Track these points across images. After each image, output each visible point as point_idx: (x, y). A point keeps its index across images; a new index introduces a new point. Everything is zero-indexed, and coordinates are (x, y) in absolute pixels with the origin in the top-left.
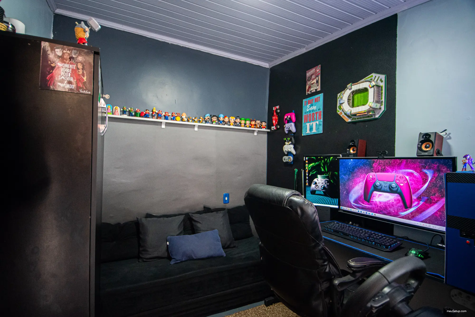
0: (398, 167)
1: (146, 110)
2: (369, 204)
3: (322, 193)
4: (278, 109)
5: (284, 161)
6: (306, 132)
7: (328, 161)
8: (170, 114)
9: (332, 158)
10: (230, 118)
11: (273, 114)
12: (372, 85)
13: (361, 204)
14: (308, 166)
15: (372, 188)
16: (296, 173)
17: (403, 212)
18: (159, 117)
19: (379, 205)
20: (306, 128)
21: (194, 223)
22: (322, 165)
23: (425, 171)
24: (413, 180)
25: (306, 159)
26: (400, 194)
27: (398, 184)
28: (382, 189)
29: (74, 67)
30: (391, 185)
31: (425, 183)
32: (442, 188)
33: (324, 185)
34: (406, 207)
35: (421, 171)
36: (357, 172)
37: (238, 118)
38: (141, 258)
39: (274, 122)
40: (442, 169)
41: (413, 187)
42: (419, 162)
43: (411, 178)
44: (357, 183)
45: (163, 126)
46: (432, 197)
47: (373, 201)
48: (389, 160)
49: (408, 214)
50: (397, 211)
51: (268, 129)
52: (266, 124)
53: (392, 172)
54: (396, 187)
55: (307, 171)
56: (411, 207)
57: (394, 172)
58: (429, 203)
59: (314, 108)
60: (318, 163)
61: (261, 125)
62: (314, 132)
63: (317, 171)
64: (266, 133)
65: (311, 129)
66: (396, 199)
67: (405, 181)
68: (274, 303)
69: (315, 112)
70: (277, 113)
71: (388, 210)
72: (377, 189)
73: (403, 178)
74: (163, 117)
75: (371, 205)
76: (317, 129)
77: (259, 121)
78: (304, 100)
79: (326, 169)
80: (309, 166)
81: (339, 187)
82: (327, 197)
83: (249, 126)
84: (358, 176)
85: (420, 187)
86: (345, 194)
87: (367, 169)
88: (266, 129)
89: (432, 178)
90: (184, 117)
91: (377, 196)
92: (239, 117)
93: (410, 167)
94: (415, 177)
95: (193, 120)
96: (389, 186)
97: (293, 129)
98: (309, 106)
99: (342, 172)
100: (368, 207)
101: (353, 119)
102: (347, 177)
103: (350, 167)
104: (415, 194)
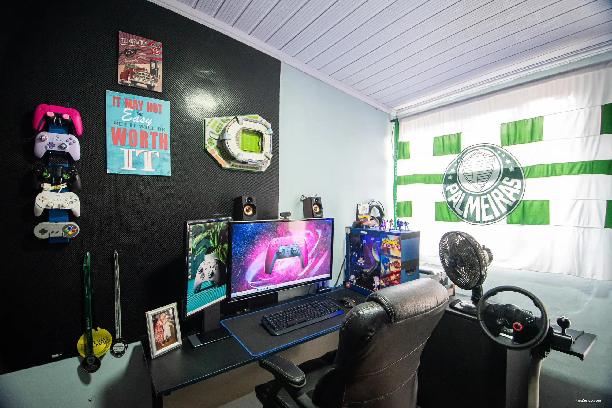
2: (270, 277)
5: (43, 236)
7: (219, 228)
9: (223, 223)
13: (262, 280)
14: (193, 241)
15: (275, 255)
17: (301, 273)
19: (281, 274)
20: (122, 158)
22: (212, 237)
23: (317, 231)
24: (309, 241)
26: (299, 256)
27: (298, 247)
28: (285, 255)
30: (293, 248)
31: (316, 241)
33: (213, 269)
35: (315, 231)
36: (258, 239)
41: (309, 246)
42: (314, 223)
44: (257, 254)
46: (320, 252)
47: (274, 272)
49: (305, 273)
50: (296, 274)
54: (297, 249)
55: (191, 252)
56: (306, 266)
58: (319, 258)
60: (207, 233)
62: (147, 171)
63: (205, 248)
65: (137, 163)
66: (296, 262)
69: (147, 131)
71: (288, 276)
72: (280, 256)
73: (303, 239)
75: (273, 276)
76: (155, 166)
78: (111, 93)
79: (216, 242)
80: (195, 242)
81: (231, 265)
82: (215, 288)
84: (260, 245)
85: (313, 246)
86: (239, 273)
87: (270, 234)
89: (321, 236)
91: (279, 265)
93: (309, 228)
94: (311, 237)
96: (291, 251)
97: (75, 152)
98: (127, 111)
99: (236, 243)
100: (268, 280)
101: (233, 165)
102: (243, 248)
103: (250, 235)
104: (310, 253)
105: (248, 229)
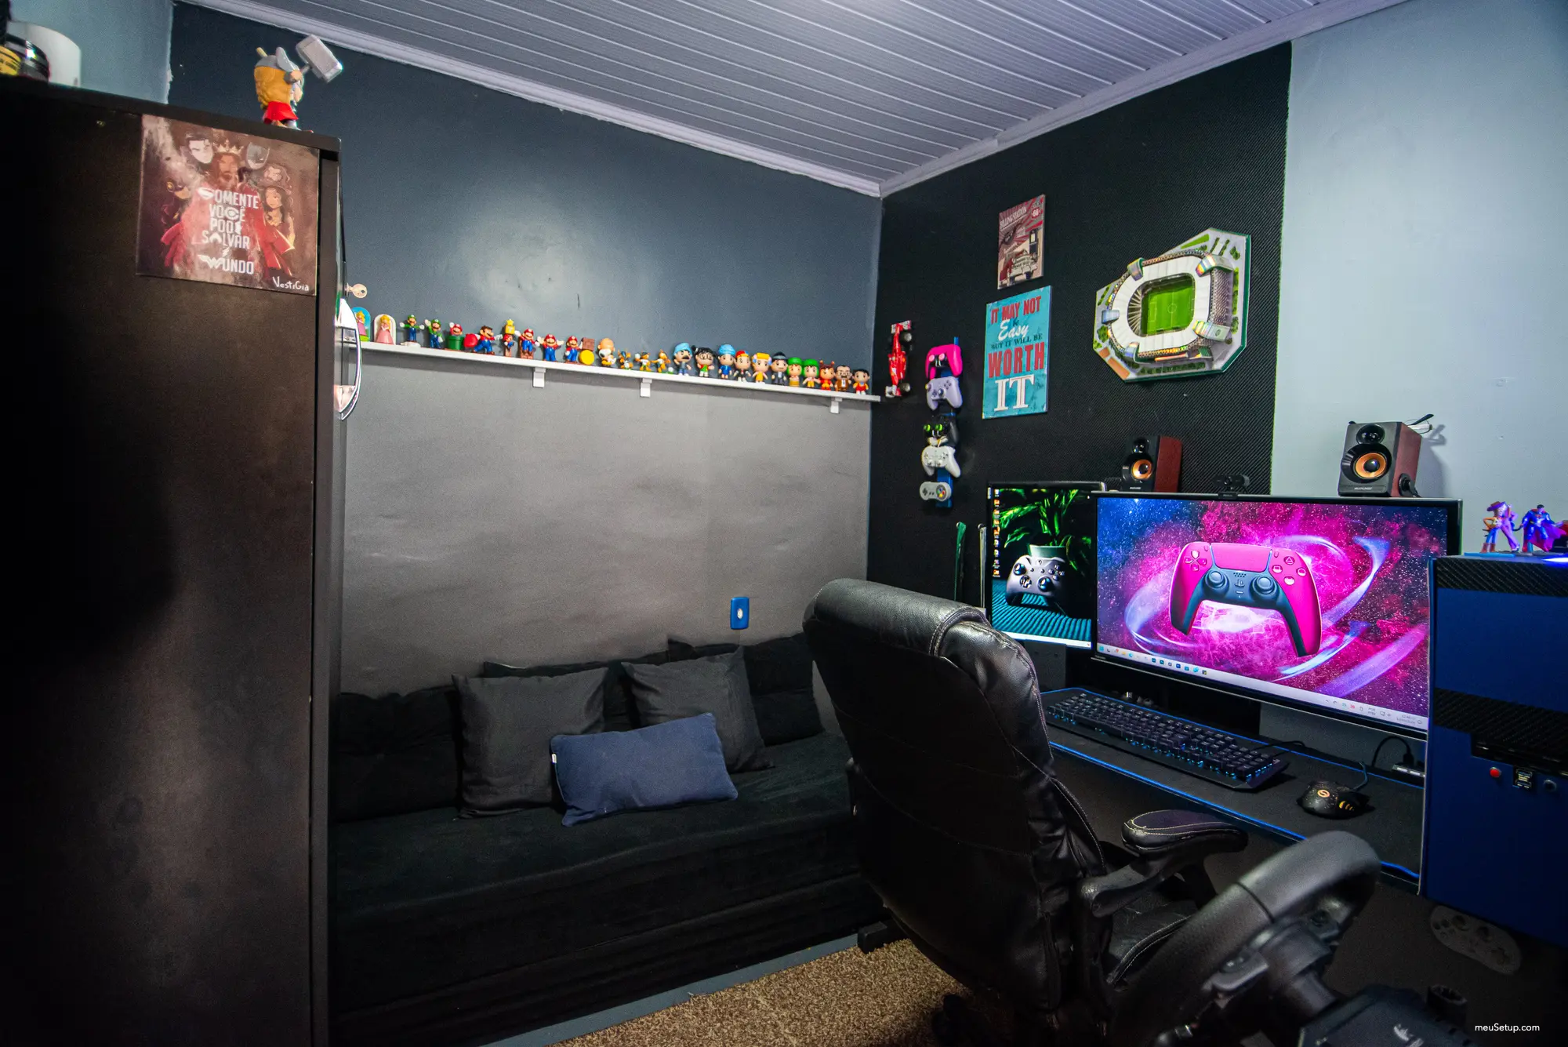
0: (1281, 526)
1: (483, 328)
2: (1185, 640)
3: (1042, 601)
4: (908, 331)
5: (925, 497)
6: (996, 407)
7: (1063, 502)
8: (560, 343)
9: (1075, 492)
10: (755, 357)
11: (892, 345)
12: (1207, 267)
13: (1163, 639)
14: (1001, 516)
15: (1198, 589)
16: (960, 536)
17: (1291, 666)
18: (526, 349)
19: (1218, 643)
20: (996, 395)
21: (636, 691)
22: (1045, 515)
23: (1364, 542)
24: (1325, 569)
25: (993, 493)
26: (1283, 611)
27: (1278, 581)
28: (1229, 594)
29: (254, 201)
30: (1256, 582)
31: (1361, 578)
32: (1413, 597)
33: (1050, 576)
34: (1302, 649)
35: (1352, 541)
36: (1153, 538)
37: (779, 357)
38: (468, 805)
39: (894, 371)
40: (1416, 538)
41: (1323, 589)
42: (1346, 515)
43: (1320, 562)
44: (1150, 574)
45: (539, 381)
46: (1382, 623)
47: (1198, 631)
48: (1251, 504)
49: (1307, 673)
50: (1273, 664)
51: (874, 393)
52: (868, 378)
53: (1262, 542)
54: (1273, 588)
55: (998, 533)
56: (1315, 651)
57: (1268, 541)
58: (1372, 641)
59: (1022, 331)
60: (1032, 507)
61: (854, 382)
62: (1020, 409)
63: (1029, 532)
64: (869, 405)
65: (1011, 399)
66: (1270, 627)
67: (1301, 571)
68: (889, 943)
69: (1023, 346)
70: (903, 343)
71: (1245, 660)
72: (1212, 593)
73: (1294, 561)
74: (539, 353)
75: (1194, 641)
76: (1029, 398)
77: (847, 369)
78: (990, 307)
79: (1057, 528)
80: (1005, 517)
81: (1096, 583)
82: (1058, 615)
83: (815, 383)
84: (1157, 552)
85: (1345, 592)
86: (1113, 606)
87: (1183, 529)
88: (867, 393)
89: (1383, 566)
90: (606, 352)
91: (1212, 616)
92: (783, 355)
93: (1317, 529)
94: (1330, 558)
95: (635, 361)
96: (1251, 584)
97: (955, 397)
98: (1004, 325)
99: (1104, 537)
100: (1182, 647)
101: (1143, 371)
102: (1119, 552)
103: (1132, 524)
104: (1329, 613)
105: (1128, 511)
